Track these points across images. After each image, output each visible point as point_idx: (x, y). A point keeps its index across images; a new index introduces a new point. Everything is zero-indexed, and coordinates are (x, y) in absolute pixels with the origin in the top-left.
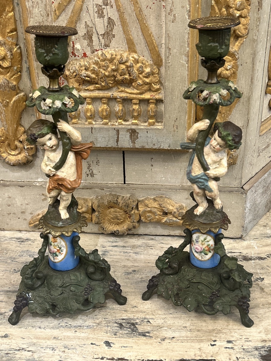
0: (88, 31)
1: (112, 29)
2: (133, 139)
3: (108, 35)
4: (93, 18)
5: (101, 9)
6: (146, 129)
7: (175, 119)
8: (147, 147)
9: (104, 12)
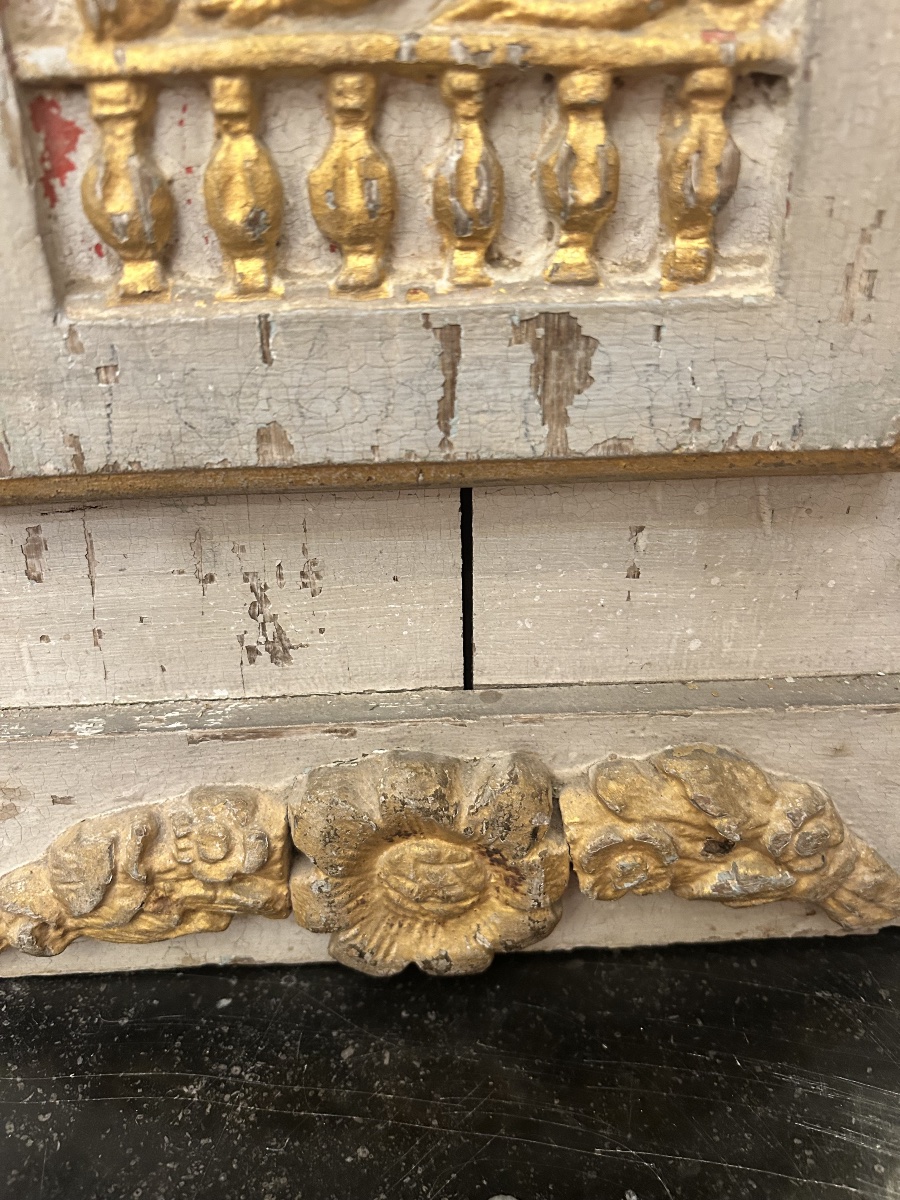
2: (552, 395)
6: (655, 311)
7: (870, 220)
8: (646, 444)
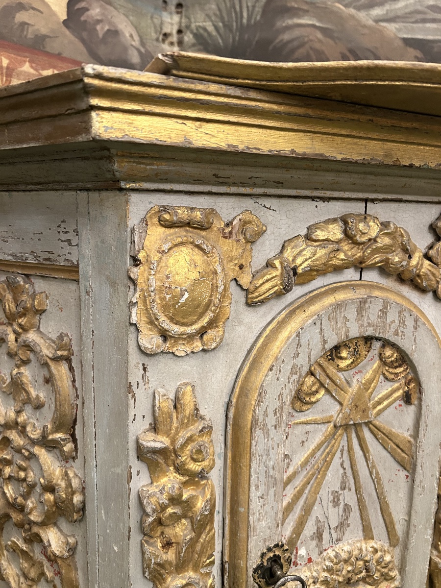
0: (318, 528)
1: (347, 518)
3: (342, 526)
4: (325, 510)
5: (337, 496)
9: (340, 498)
